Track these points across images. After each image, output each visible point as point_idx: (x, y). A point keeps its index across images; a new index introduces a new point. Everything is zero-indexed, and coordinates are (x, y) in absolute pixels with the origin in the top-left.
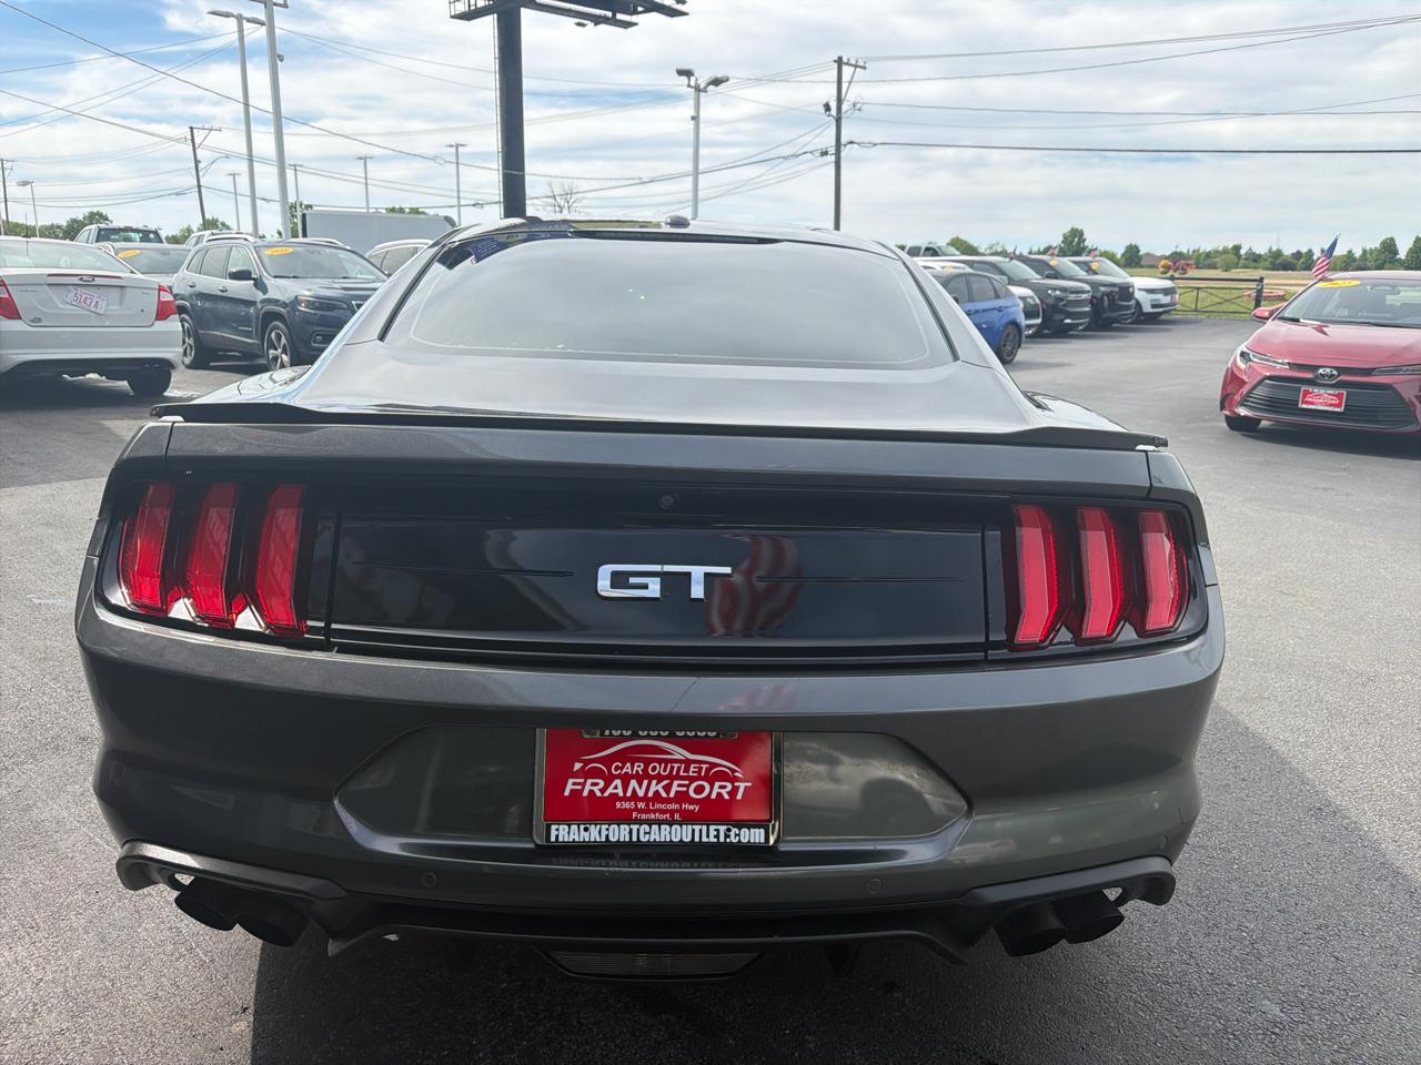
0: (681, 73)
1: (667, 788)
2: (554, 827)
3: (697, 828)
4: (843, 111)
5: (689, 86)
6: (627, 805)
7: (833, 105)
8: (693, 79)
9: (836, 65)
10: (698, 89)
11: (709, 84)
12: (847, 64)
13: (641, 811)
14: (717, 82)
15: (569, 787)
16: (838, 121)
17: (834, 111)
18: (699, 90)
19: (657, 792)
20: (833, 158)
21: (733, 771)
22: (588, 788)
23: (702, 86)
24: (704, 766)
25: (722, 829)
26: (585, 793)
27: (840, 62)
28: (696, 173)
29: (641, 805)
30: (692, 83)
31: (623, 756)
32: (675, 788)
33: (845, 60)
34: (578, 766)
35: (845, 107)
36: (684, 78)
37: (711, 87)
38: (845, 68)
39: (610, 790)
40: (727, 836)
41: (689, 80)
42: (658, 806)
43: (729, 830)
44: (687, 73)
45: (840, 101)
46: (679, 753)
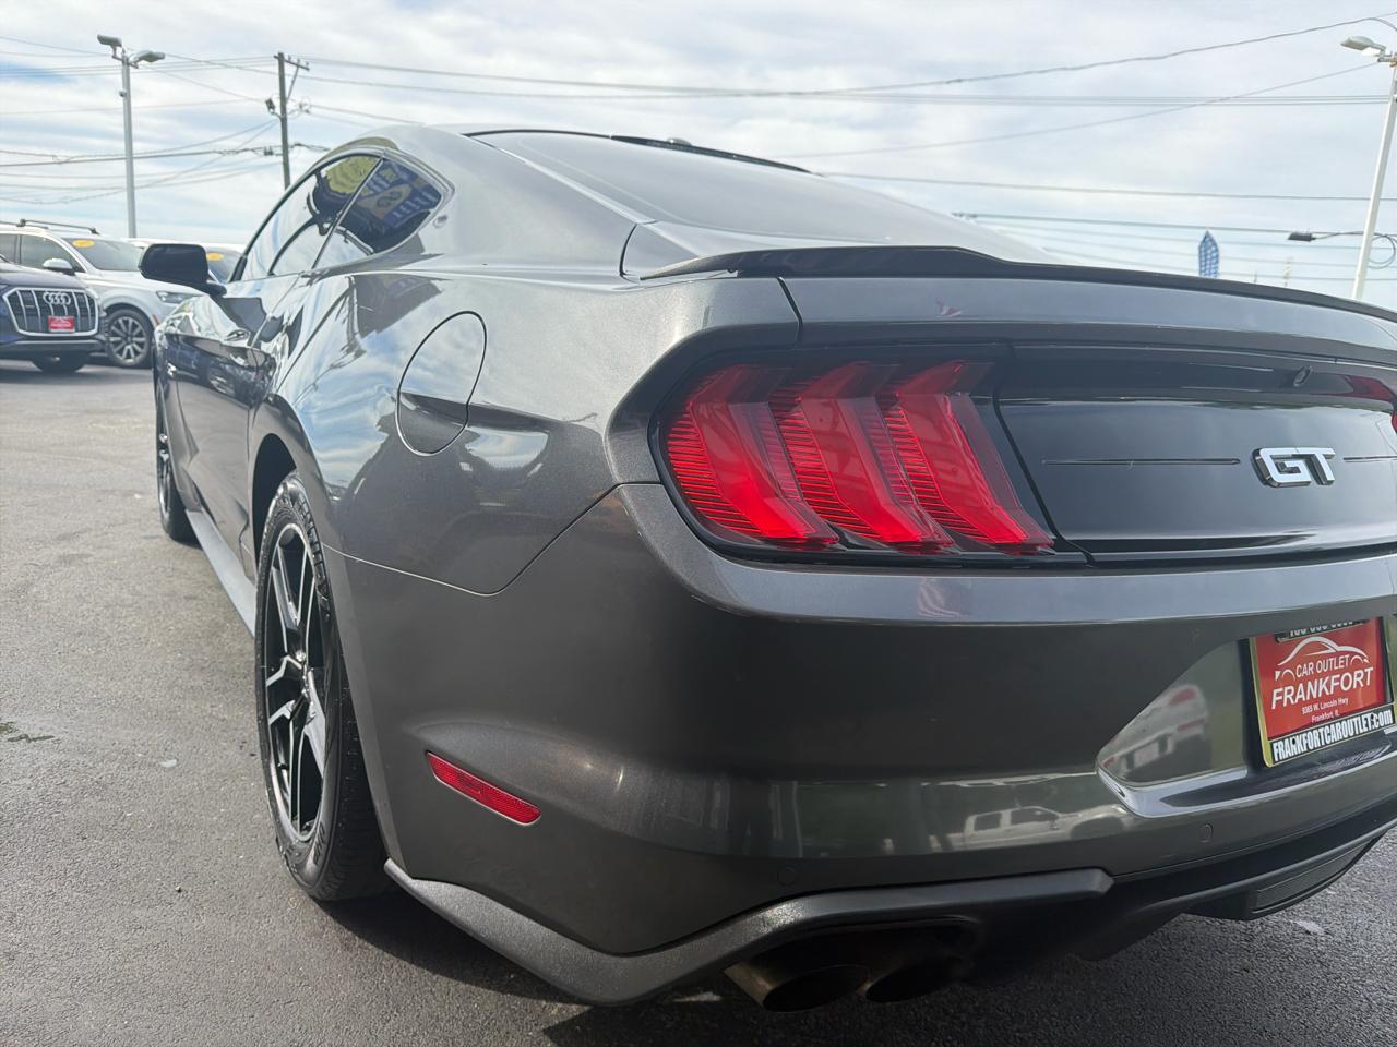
0: (103, 40)
1: (1328, 685)
2: (1275, 745)
3: (1355, 719)
4: (288, 111)
5: (114, 57)
6: (1307, 710)
7: (277, 103)
8: (119, 50)
9: (277, 62)
10: (126, 62)
11: (140, 59)
12: (289, 62)
13: (1317, 713)
14: (151, 58)
15: (1275, 699)
16: (284, 121)
17: (278, 110)
18: (128, 64)
19: (1323, 691)
20: (281, 159)
21: (1363, 657)
22: (1286, 696)
23: (131, 59)
24: (1347, 656)
25: (1368, 716)
26: (1285, 704)
27: (280, 57)
28: (130, 157)
29: (1316, 707)
30: (119, 54)
31: (1302, 659)
32: (1333, 684)
33: (286, 58)
34: (1278, 673)
35: (290, 106)
36: (108, 49)
37: (143, 62)
38: (287, 66)
39: (1298, 697)
40: (1372, 723)
41: (115, 50)
42: (1326, 705)
43: (1372, 717)
44: (114, 43)
45: (284, 100)
46: (1333, 647)
